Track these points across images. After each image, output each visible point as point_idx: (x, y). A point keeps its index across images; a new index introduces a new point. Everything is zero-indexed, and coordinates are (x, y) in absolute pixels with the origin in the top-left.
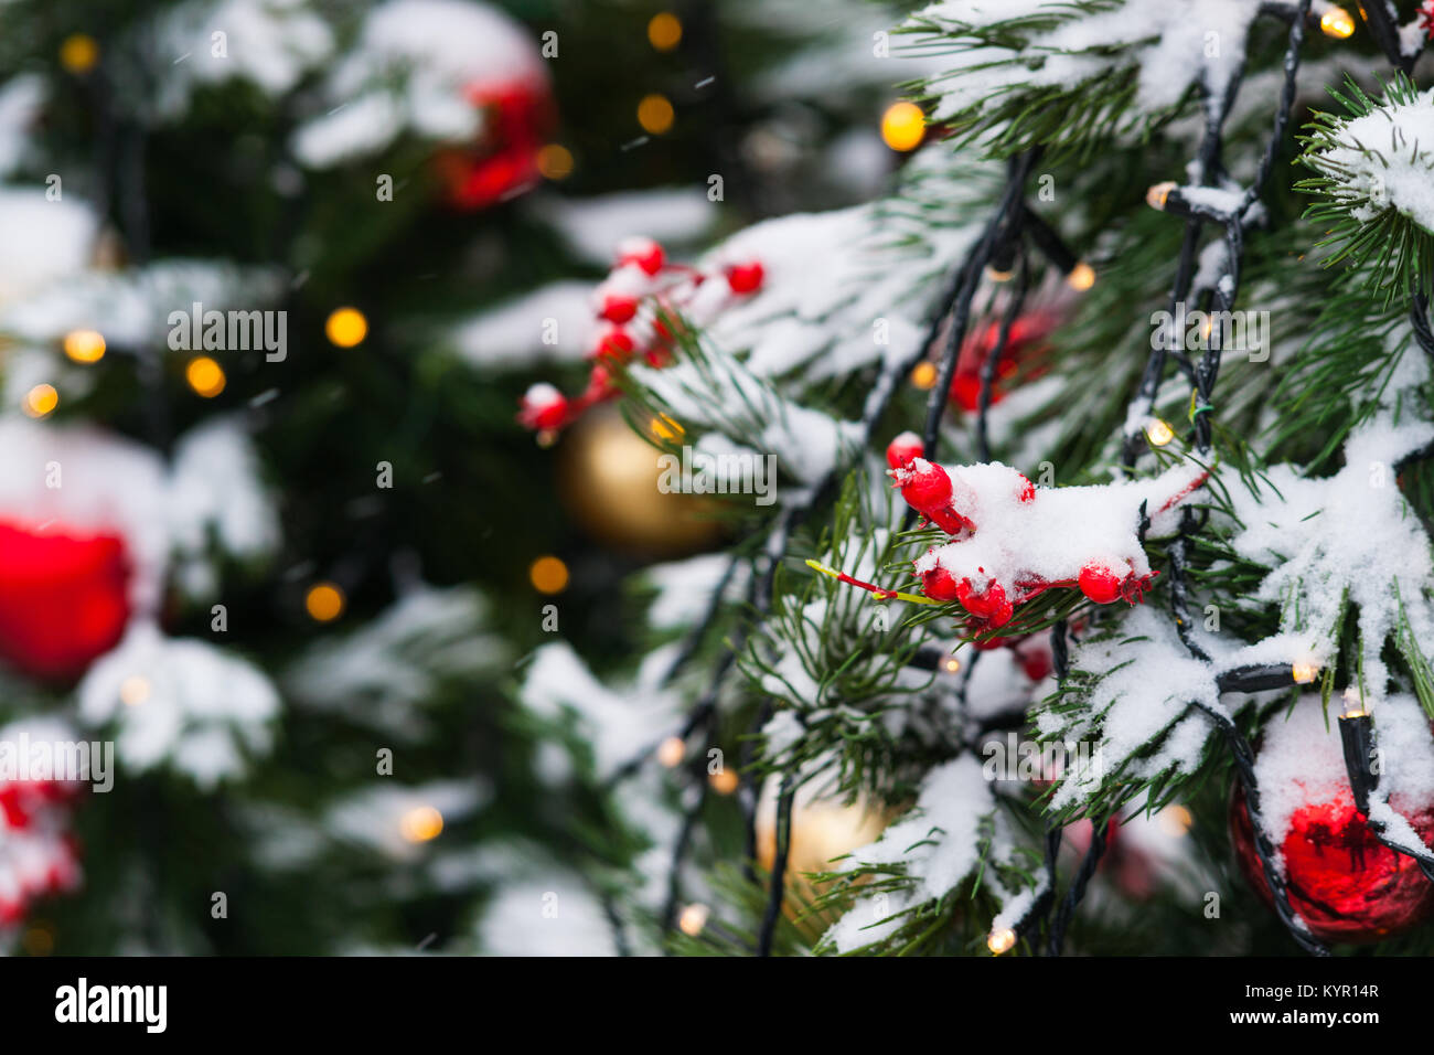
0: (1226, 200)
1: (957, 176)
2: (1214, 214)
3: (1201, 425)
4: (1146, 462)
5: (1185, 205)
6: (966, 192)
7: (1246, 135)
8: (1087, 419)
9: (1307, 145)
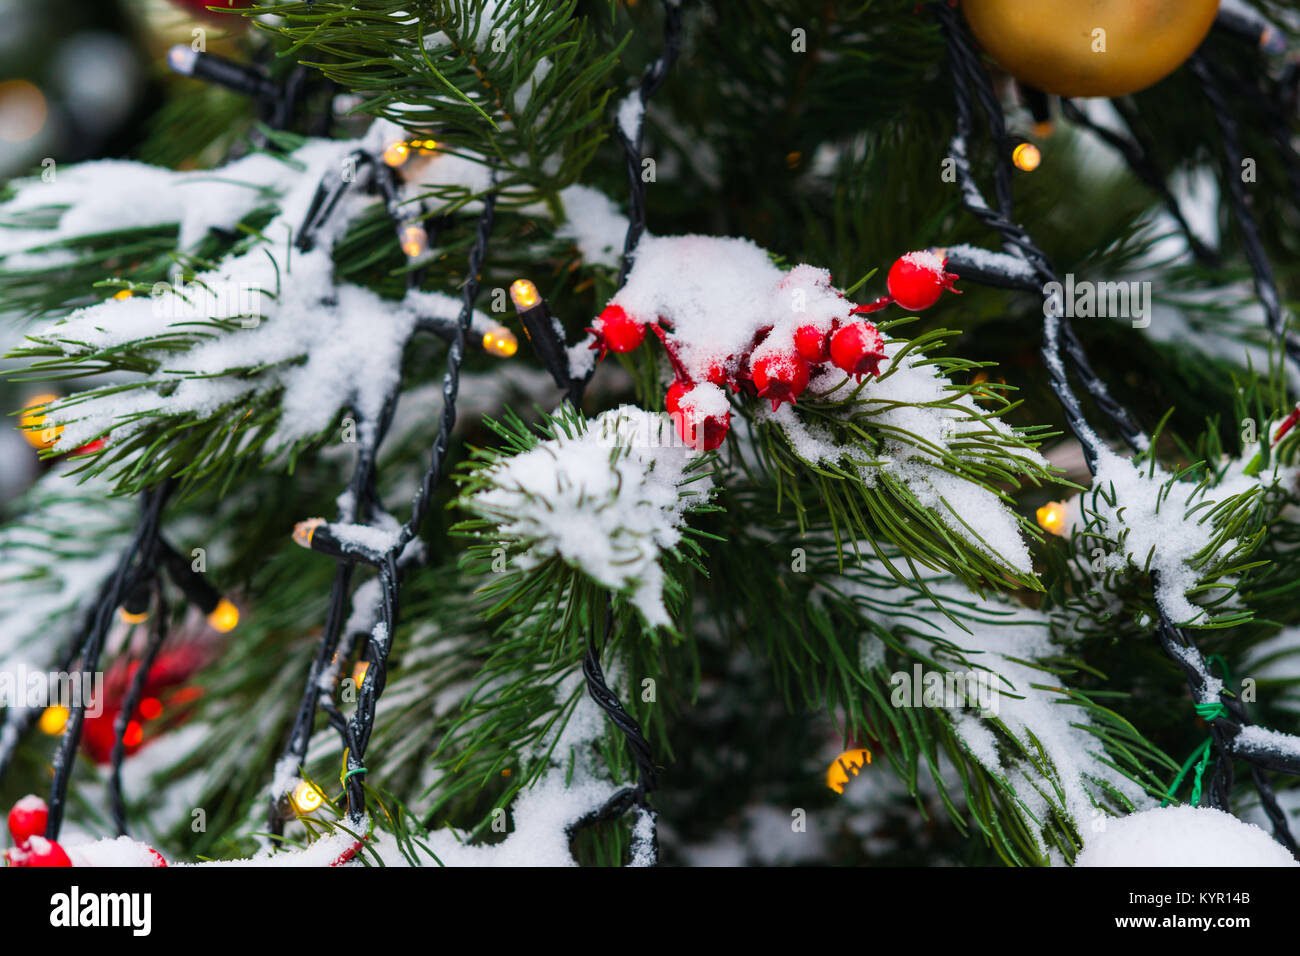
0: (380, 537)
1: (88, 502)
2: (366, 554)
3: (354, 789)
4: (293, 827)
5: (334, 543)
6: (99, 519)
7: (406, 455)
8: (234, 771)
9: (466, 484)
